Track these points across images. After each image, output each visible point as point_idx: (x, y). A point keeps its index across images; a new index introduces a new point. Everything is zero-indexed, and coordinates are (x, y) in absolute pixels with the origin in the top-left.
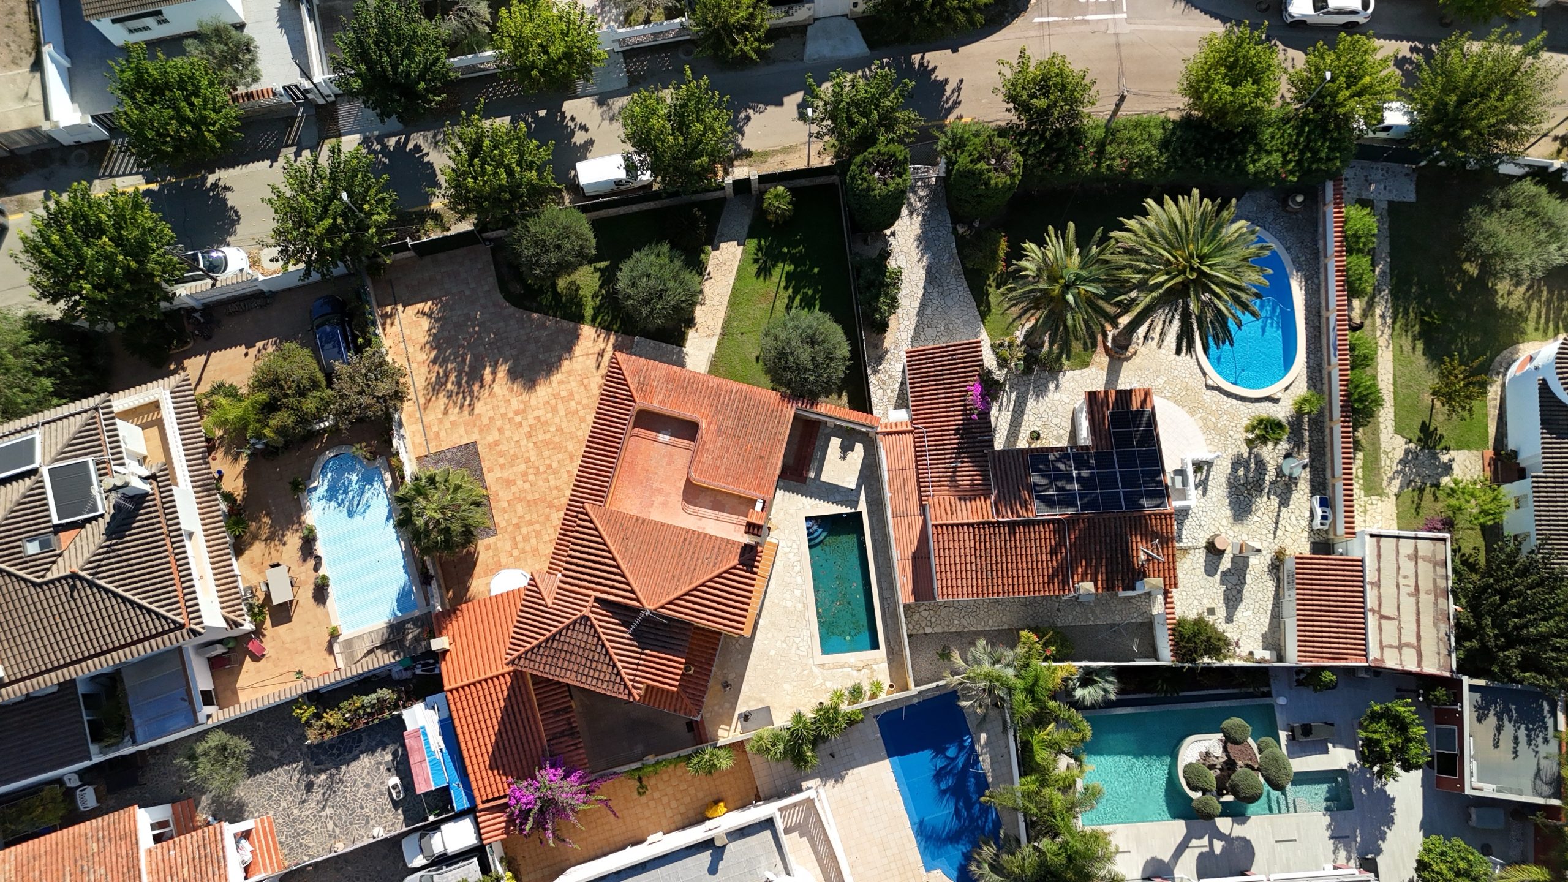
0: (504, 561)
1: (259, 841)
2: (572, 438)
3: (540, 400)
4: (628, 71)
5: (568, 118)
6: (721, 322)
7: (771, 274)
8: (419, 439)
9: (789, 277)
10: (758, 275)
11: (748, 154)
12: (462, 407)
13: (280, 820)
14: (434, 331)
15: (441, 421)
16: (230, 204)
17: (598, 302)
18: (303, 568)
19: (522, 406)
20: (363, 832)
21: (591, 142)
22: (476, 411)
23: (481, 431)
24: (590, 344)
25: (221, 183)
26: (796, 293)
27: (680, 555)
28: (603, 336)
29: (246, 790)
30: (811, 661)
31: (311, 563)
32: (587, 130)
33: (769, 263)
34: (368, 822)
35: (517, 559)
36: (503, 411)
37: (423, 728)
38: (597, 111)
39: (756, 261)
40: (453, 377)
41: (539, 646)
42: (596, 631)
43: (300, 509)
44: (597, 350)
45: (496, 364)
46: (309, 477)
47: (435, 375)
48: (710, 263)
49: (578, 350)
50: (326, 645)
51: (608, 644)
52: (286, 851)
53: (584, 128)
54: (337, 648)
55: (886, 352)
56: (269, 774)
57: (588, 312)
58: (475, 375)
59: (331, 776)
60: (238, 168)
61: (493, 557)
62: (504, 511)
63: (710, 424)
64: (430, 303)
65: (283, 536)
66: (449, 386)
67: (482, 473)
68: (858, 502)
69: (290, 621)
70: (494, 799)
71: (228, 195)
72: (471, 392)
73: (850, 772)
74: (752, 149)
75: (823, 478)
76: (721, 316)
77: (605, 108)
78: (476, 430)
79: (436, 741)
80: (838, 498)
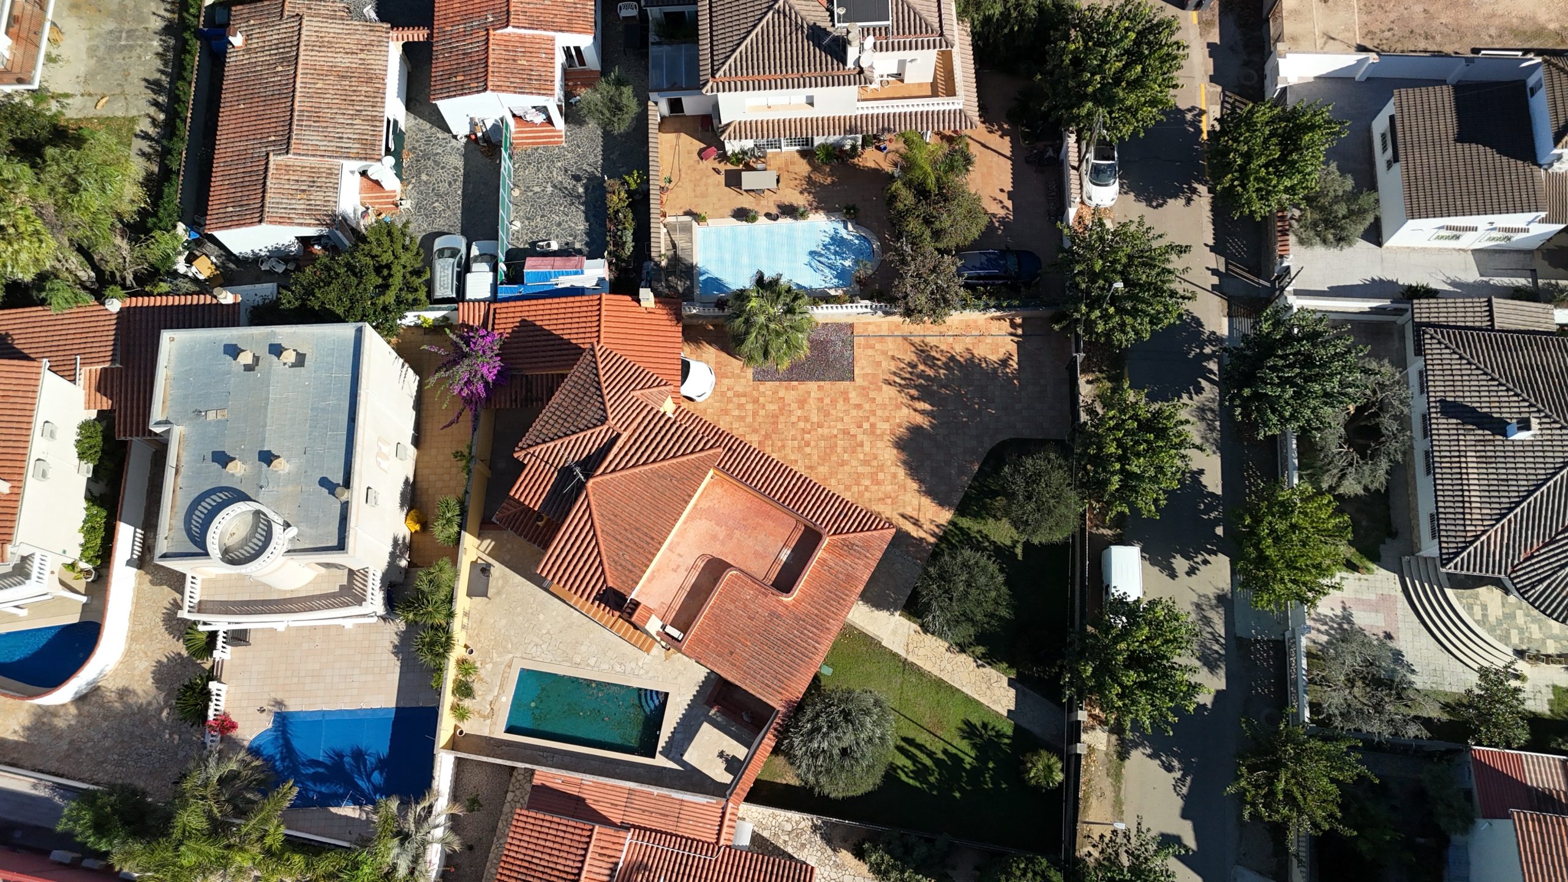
0: (726, 381)
1: (543, 131)
2: (831, 474)
3: (880, 452)
4: (1258, 641)
5: (1207, 557)
6: (919, 663)
7: (964, 738)
8: (871, 330)
9: (956, 760)
10: (967, 723)
11: (1123, 755)
12: (895, 374)
13: (556, 151)
14: (984, 365)
15: (884, 353)
16: (1170, 201)
17: (973, 535)
18: (772, 204)
19: (878, 432)
20: (521, 213)
21: (1173, 575)
22: (885, 387)
23: (864, 388)
24: (929, 516)
25: (1195, 197)
26: (937, 762)
27: (637, 529)
28: (937, 530)
29: (592, 129)
30: (518, 655)
31: (774, 211)
32: (1188, 574)
33: (978, 741)
34: (528, 219)
35: (723, 394)
36: (879, 413)
37: (582, 273)
38: (1211, 592)
39: (985, 726)
40: (930, 372)
41: (597, 375)
42: (589, 428)
43: (830, 211)
44: (922, 520)
45: (933, 418)
46: (857, 223)
47: (938, 356)
48: (994, 672)
49: (926, 501)
50: (694, 211)
51: (574, 437)
52: (529, 151)
53: (1191, 572)
54: (688, 218)
55: (834, 850)
56: (599, 149)
57: (965, 523)
58: (925, 394)
59: (579, 197)
60: (1210, 214)
61: (733, 373)
62: (775, 392)
63: (786, 607)
64: (1016, 366)
65: (809, 193)
66: (921, 367)
67: (819, 380)
68: (667, 757)
69: (726, 185)
70: (494, 319)
71: (1181, 201)
72: (907, 386)
73: (398, 663)
74: (1127, 762)
75: (706, 726)
76: (927, 666)
77: (1214, 602)
78: (866, 384)
79: (565, 282)
80: (677, 736)
